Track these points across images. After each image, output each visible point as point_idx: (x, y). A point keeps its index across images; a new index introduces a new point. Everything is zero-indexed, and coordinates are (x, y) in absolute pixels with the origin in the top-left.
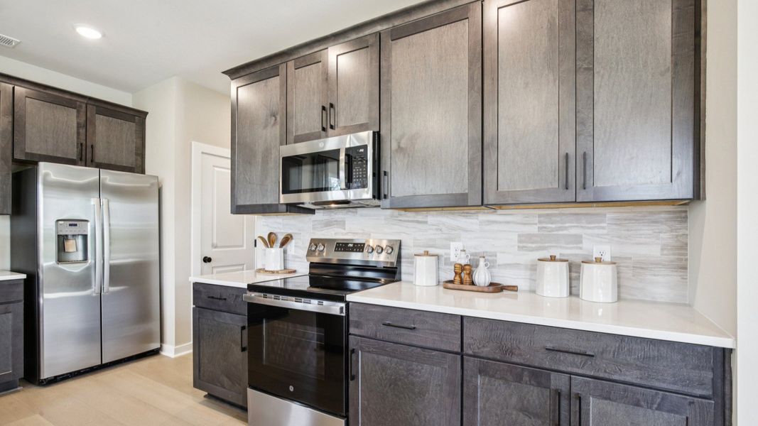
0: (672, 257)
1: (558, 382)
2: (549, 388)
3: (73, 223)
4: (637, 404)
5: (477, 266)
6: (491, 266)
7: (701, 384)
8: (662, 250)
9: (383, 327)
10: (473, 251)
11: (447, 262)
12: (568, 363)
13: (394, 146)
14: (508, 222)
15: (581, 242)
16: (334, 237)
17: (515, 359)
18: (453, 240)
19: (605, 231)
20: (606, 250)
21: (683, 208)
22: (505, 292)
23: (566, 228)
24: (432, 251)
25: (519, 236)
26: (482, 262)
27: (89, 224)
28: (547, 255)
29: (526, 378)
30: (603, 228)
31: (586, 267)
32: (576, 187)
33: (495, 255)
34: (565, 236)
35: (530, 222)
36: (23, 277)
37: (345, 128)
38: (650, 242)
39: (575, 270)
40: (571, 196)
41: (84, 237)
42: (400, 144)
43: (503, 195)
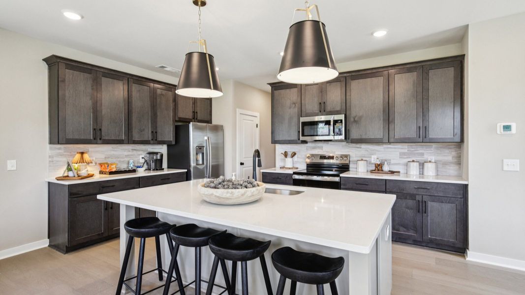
0: (456, 160)
1: (419, 198)
2: (415, 200)
3: (200, 148)
4: (442, 202)
5: (384, 164)
6: (389, 164)
7: (460, 194)
8: (453, 158)
9: (355, 185)
10: (381, 159)
11: (370, 163)
12: (421, 192)
13: (352, 119)
14: (395, 148)
15: (423, 155)
16: (319, 153)
17: (404, 192)
18: (373, 155)
19: (432, 152)
20: (433, 159)
21: (460, 144)
22: (395, 174)
23: (418, 150)
24: (364, 159)
25: (400, 153)
26: (386, 163)
27: (204, 148)
28: (411, 160)
29: (408, 198)
30: (431, 150)
31: (426, 164)
32: (423, 137)
33: (390, 160)
34: (417, 153)
35: (404, 148)
36: (186, 170)
37: (330, 112)
38: (448, 155)
39: (422, 165)
40: (421, 140)
41: (203, 154)
42: (354, 119)
43: (396, 139)
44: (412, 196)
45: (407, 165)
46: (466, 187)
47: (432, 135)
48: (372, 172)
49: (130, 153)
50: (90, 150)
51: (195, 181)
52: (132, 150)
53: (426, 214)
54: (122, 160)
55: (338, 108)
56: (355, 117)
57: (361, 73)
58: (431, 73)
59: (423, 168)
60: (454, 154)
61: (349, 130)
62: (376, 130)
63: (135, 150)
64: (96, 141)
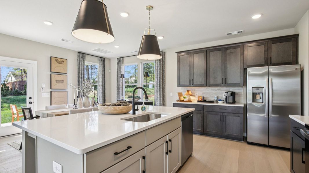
3: (258, 88)
27: (264, 89)
49: (217, 92)
50: (196, 89)
52: (218, 90)
54: (212, 95)
63: (220, 90)
64: (190, 85)
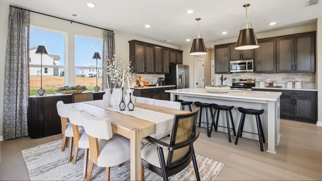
0: (312, 81)
1: (292, 98)
2: (290, 99)
4: (304, 99)
5: (274, 83)
7: (313, 96)
8: (310, 80)
10: (272, 81)
11: (266, 83)
12: (293, 95)
13: (257, 62)
15: (295, 79)
16: (239, 78)
17: (285, 95)
18: (268, 79)
19: (299, 77)
20: (300, 80)
21: (314, 73)
22: (280, 87)
23: (292, 76)
24: (263, 81)
25: (282, 78)
26: (275, 82)
27: (182, 76)
28: (288, 81)
31: (296, 83)
32: (294, 70)
33: (277, 81)
34: (292, 78)
35: (284, 75)
36: (175, 86)
37: (246, 58)
38: (308, 79)
39: (294, 83)
40: (293, 71)
41: (181, 79)
42: (258, 62)
43: (280, 71)
44: (289, 97)
45: (286, 83)
46: (316, 92)
47: (299, 68)
48: (267, 87)
49: (153, 78)
50: (142, 76)
51: (179, 89)
53: (296, 105)
55: (250, 57)
56: (259, 61)
57: (262, 40)
58: (299, 39)
59: (294, 85)
60: (311, 78)
61: (255, 67)
62: (270, 66)
64: (145, 72)
